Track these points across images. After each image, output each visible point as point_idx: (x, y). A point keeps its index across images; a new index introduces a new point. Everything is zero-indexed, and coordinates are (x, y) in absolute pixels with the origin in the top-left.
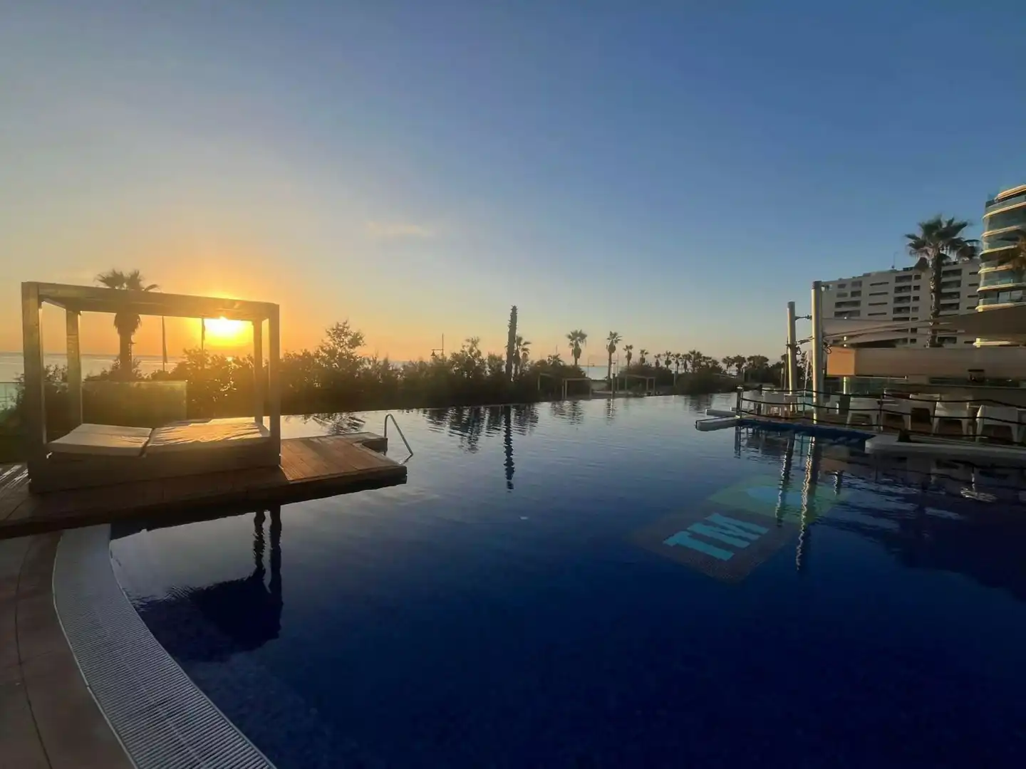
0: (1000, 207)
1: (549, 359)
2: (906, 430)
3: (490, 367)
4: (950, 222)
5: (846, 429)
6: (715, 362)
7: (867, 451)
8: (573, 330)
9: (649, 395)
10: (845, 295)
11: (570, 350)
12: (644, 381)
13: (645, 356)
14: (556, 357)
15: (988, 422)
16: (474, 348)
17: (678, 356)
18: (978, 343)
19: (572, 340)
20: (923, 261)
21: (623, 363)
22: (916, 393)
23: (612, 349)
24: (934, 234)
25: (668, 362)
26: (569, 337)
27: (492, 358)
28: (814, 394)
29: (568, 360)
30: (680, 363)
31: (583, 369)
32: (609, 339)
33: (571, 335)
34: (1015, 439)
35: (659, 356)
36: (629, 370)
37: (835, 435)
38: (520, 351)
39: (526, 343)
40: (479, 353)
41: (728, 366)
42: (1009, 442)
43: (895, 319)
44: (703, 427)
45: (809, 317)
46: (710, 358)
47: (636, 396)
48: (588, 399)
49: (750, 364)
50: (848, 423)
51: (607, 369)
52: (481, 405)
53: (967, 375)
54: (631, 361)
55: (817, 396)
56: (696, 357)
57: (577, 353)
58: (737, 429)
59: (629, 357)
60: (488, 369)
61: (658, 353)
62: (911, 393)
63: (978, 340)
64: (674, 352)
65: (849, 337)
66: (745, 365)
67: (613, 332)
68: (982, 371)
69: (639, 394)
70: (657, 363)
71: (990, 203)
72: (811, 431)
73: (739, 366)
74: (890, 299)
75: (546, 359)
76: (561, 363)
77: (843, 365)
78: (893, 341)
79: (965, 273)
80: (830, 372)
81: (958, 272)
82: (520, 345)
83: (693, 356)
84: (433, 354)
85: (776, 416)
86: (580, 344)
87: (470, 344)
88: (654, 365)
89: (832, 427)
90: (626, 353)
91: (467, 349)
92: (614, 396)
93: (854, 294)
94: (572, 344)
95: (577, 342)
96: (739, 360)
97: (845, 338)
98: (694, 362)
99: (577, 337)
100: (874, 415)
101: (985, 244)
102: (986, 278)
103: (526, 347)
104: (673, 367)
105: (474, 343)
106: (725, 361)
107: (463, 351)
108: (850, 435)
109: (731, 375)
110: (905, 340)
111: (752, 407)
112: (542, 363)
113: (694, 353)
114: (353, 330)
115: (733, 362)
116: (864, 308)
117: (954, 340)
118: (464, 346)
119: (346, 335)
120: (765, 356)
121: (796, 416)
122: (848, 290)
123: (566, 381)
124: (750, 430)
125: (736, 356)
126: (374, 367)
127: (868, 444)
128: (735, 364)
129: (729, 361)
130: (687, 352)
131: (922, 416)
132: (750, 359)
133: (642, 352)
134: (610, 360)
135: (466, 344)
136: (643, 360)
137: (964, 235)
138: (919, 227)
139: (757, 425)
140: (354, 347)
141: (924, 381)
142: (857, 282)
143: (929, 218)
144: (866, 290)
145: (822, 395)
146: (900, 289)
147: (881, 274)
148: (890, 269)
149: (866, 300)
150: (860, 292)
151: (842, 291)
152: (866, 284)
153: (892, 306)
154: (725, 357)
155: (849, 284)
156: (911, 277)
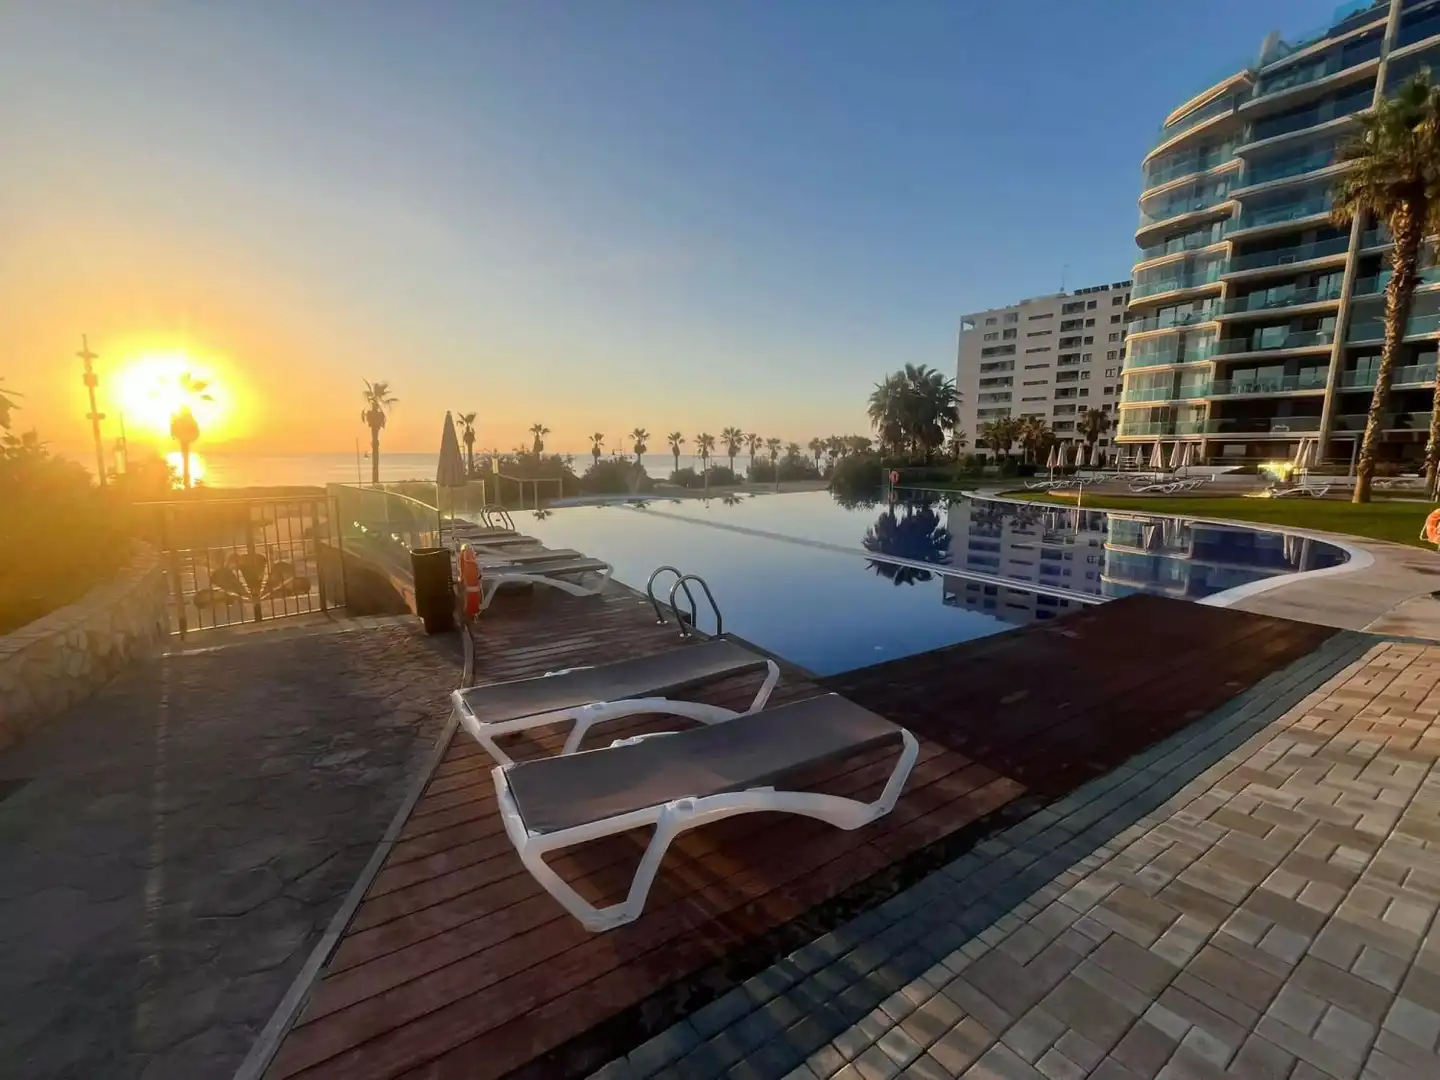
10: (996, 336)
73: (834, 454)
74: (1053, 342)
93: (1007, 334)
96: (836, 444)
115: (824, 447)
122: (1000, 327)
125: (829, 436)
129: (816, 445)
142: (1012, 315)
144: (1024, 327)
146: (1068, 325)
147: (1045, 300)
148: (1058, 292)
149: (1022, 344)
150: (1015, 330)
151: (991, 329)
152: (1023, 317)
153: (1057, 352)
154: (811, 440)
155: (1000, 320)
156: (1081, 305)
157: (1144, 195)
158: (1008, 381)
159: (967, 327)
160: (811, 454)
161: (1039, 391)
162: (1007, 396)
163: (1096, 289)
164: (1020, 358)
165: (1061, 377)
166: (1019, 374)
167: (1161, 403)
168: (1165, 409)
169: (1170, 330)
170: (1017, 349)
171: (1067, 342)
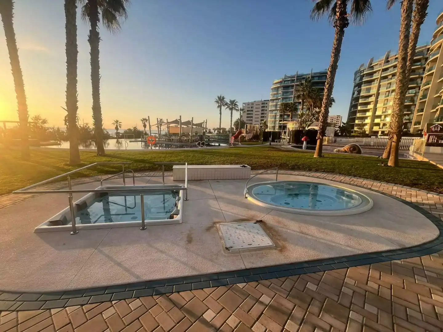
0: (274, 86)
8: (143, 118)
10: (249, 108)
26: (141, 120)
38: (118, 125)
39: (120, 123)
74: (260, 110)
93: (252, 107)
94: (142, 123)
95: (145, 122)
114: (43, 117)
119: (40, 120)
120: (225, 128)
126: (53, 130)
128: (217, 130)
140: (43, 124)
142: (252, 104)
144: (255, 106)
146: (263, 107)
147: (258, 102)
148: (261, 100)
149: (255, 110)
151: (249, 106)
152: (255, 104)
153: (261, 112)
154: (213, 128)
155: (250, 104)
156: (265, 103)
157: (271, 93)
158: (252, 117)
159: (244, 105)
160: (213, 131)
161: (257, 119)
162: (252, 120)
163: (267, 100)
164: (254, 113)
165: (261, 117)
166: (254, 116)
167: (273, 125)
168: (273, 126)
169: (274, 114)
170: (254, 111)
171: (263, 110)
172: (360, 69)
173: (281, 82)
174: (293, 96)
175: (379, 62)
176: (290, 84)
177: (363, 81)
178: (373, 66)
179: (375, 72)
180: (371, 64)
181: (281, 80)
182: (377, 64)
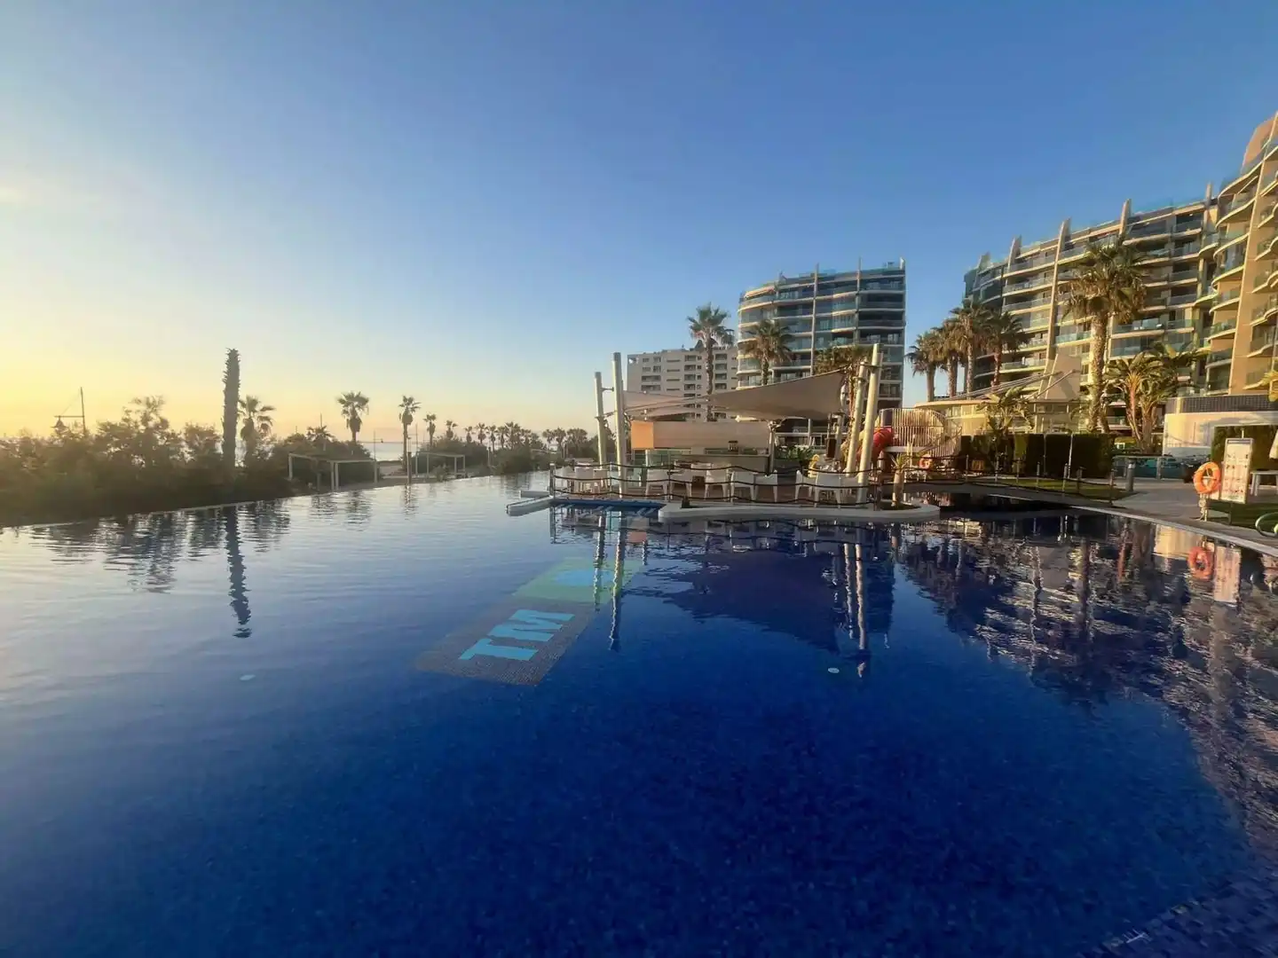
0: (749, 304)
1: (309, 434)
2: (687, 498)
3: (191, 445)
4: (716, 312)
5: (645, 500)
6: (535, 436)
7: (660, 520)
8: (348, 392)
9: (458, 477)
10: (648, 369)
11: (344, 419)
12: (449, 461)
13: (454, 430)
14: (320, 431)
15: (738, 485)
16: (152, 415)
17: (493, 428)
18: (738, 418)
19: (347, 406)
20: (700, 342)
21: (424, 438)
22: (696, 462)
23: (407, 419)
24: (706, 320)
25: (482, 437)
26: (342, 401)
27: (193, 432)
28: (619, 468)
29: (342, 434)
30: (497, 437)
31: (366, 446)
32: (402, 406)
33: (344, 398)
34: (753, 498)
35: (470, 428)
36: (432, 447)
37: (635, 507)
38: (255, 420)
39: (264, 409)
40: (164, 423)
41: (549, 441)
42: (748, 500)
43: (686, 395)
44: (516, 511)
45: (613, 389)
46: (529, 432)
47: (439, 480)
48: (371, 488)
49: (570, 438)
50: (646, 494)
51: (403, 445)
52: (177, 508)
53: (728, 446)
54: (434, 436)
55: (621, 470)
56: (513, 430)
57: (355, 424)
58: (551, 510)
59: (432, 429)
60: (185, 449)
61: (470, 425)
62: (692, 462)
63: (738, 417)
64: (489, 424)
65: (649, 411)
66: (565, 439)
67: (408, 397)
68: (736, 442)
69: (443, 478)
70: (469, 438)
71: (742, 300)
72: (617, 506)
73: (559, 440)
74: (682, 376)
75: (305, 433)
76: (330, 439)
77: (643, 438)
78: (685, 415)
79: (729, 358)
80: (634, 446)
81: (725, 356)
82: (255, 411)
83: (510, 429)
84: (60, 424)
85: (589, 494)
86: (359, 412)
87: (143, 408)
88: (464, 440)
89: (634, 499)
90: (427, 425)
91: (136, 417)
92: (411, 482)
93: (655, 369)
94: (345, 412)
95: (354, 408)
96: (560, 434)
97: (645, 411)
98: (512, 435)
99: (353, 403)
100: (665, 484)
101: (740, 334)
102: (742, 363)
103: (267, 414)
104: (487, 442)
105: (152, 405)
106: (545, 434)
107: (126, 420)
108: (648, 506)
109: (552, 450)
110: (693, 414)
111: (566, 484)
112: (298, 439)
113: (511, 425)
115: (553, 435)
116: (664, 384)
117: (724, 416)
118: (128, 412)
120: (584, 429)
121: (604, 492)
122: (651, 365)
123: (335, 464)
124: (565, 510)
125: (556, 428)
127: (660, 513)
128: (556, 438)
129: (549, 435)
130: (504, 425)
131: (699, 483)
132: (571, 431)
133: (449, 423)
134: (405, 433)
135: (135, 407)
136: (450, 434)
137: (726, 324)
138: (697, 312)
139: (569, 504)
141: (700, 452)
142: (657, 357)
143: (703, 305)
144: (664, 366)
145: (625, 469)
146: (688, 367)
147: (675, 352)
148: (681, 348)
149: (665, 376)
150: (660, 367)
151: (645, 365)
152: (664, 360)
153: (683, 382)
154: (545, 430)
155: (652, 360)
156: (694, 357)
159: (631, 361)
170: (662, 378)
171: (688, 377)
172: (983, 266)
173: (770, 294)
174: (812, 333)
175: (1042, 246)
176: (797, 298)
177: (1004, 295)
178: (1026, 257)
179: (1035, 274)
180: (1018, 254)
181: (772, 287)
182: (1038, 253)
